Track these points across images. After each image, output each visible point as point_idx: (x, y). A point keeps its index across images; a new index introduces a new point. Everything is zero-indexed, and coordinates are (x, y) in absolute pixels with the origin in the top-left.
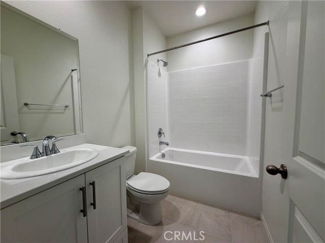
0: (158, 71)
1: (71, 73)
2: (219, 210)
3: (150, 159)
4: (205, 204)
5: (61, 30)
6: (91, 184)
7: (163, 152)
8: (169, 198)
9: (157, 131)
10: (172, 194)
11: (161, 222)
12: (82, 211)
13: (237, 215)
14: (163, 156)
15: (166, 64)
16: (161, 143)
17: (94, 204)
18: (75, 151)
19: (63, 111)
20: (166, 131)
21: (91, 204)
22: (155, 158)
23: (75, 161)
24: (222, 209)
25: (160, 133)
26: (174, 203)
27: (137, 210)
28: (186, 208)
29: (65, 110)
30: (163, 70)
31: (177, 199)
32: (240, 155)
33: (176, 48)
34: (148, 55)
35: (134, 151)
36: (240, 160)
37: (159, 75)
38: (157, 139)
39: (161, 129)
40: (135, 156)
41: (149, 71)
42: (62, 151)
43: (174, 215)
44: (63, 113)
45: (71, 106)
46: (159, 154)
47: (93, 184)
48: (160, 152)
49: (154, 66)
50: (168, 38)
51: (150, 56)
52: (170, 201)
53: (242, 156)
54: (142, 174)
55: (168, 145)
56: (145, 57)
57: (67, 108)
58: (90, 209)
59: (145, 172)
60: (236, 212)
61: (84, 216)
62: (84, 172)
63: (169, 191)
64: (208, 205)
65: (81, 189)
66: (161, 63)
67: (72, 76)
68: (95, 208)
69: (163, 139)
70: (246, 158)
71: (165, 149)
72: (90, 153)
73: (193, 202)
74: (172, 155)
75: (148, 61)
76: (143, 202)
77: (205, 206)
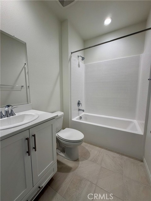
0: (78, 63)
1: (25, 65)
2: (115, 153)
3: (72, 120)
4: (106, 149)
5: (15, 36)
6: (33, 136)
7: (80, 115)
8: (84, 144)
9: (77, 102)
10: (85, 142)
11: (78, 159)
12: (27, 152)
13: (127, 158)
14: (81, 118)
15: (83, 59)
16: (79, 110)
17: (35, 148)
18: (25, 114)
19: (20, 89)
20: (83, 102)
21: (34, 148)
22: (75, 119)
23: (25, 120)
24: (117, 153)
25: (79, 104)
26: (87, 148)
27: (63, 151)
28: (94, 151)
29: (21, 88)
30: (82, 63)
31: (89, 145)
32: (131, 119)
33: (90, 47)
34: (72, 53)
35: (62, 114)
36: (131, 122)
37: (79, 66)
38: (77, 107)
39: (79, 101)
40: (63, 117)
41: (72, 63)
42: (17, 114)
43: (86, 155)
44: (20, 90)
45: (25, 86)
46: (78, 117)
47: (34, 136)
48: (79, 115)
49: (75, 60)
50: (85, 41)
51: (73, 54)
52: (84, 146)
53: (132, 120)
54: (67, 129)
55: (83, 111)
56: (70, 54)
57: (23, 88)
58: (32, 151)
59: (69, 127)
60: (126, 156)
61: (29, 155)
62: (28, 129)
63: (84, 141)
64: (108, 150)
65: (26, 139)
66: (80, 58)
67: (25, 67)
68: (35, 151)
69: (81, 108)
70: (135, 121)
71: (82, 114)
72: (34, 116)
73: (99, 148)
74: (86, 117)
75: (71, 56)
76: (67, 146)
77: (106, 151)
